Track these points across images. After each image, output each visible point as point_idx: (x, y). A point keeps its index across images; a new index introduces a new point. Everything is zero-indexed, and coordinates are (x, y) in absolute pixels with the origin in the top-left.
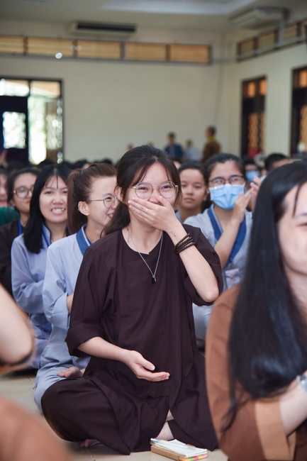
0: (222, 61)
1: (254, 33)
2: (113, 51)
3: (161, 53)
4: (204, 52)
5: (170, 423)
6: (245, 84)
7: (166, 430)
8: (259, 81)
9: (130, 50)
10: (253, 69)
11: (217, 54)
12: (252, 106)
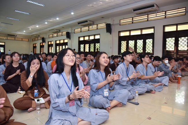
0: (30, 41)
1: (35, 38)
2: (14, 39)
3: (21, 39)
4: (28, 40)
5: (20, 88)
6: (34, 44)
7: (19, 89)
8: (35, 44)
9: (16, 39)
10: (35, 42)
11: (29, 40)
12: (35, 47)
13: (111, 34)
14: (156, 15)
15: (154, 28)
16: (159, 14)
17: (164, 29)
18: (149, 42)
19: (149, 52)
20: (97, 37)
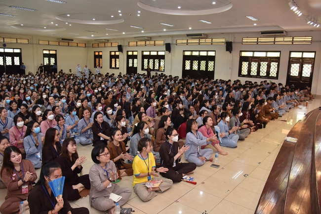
1: (98, 43)
2: (67, 44)
3: (76, 45)
4: (84, 45)
6: (95, 52)
8: (99, 52)
9: (70, 44)
11: (87, 45)
13: (231, 53)
14: (284, 39)
15: (280, 52)
16: (287, 39)
17: (290, 54)
18: (274, 65)
19: (273, 75)
20: (211, 54)
